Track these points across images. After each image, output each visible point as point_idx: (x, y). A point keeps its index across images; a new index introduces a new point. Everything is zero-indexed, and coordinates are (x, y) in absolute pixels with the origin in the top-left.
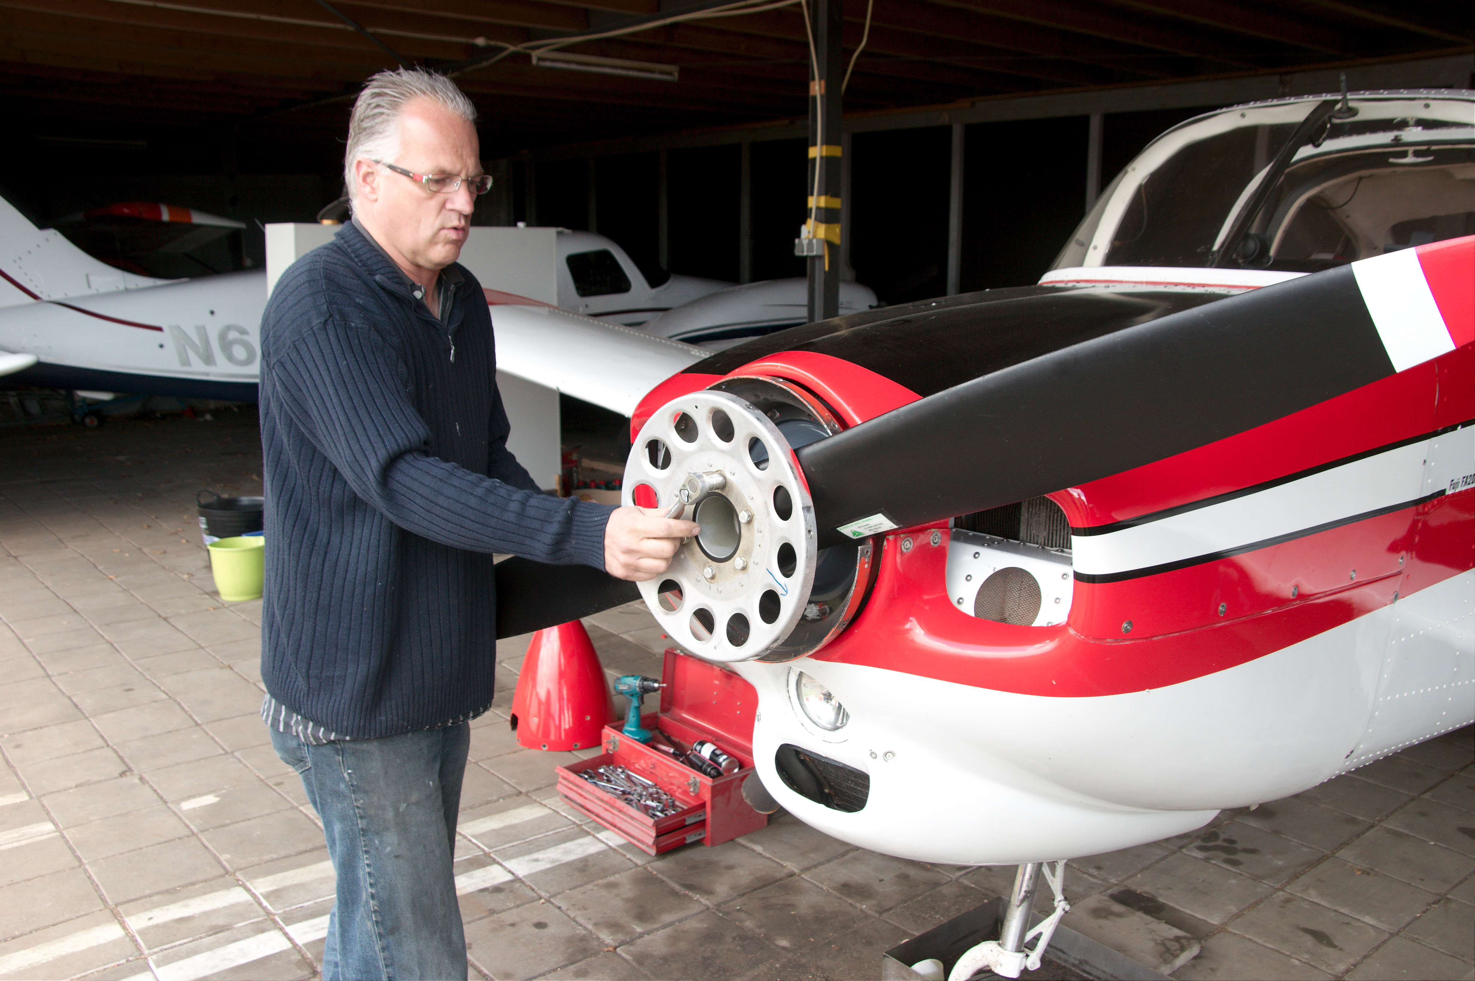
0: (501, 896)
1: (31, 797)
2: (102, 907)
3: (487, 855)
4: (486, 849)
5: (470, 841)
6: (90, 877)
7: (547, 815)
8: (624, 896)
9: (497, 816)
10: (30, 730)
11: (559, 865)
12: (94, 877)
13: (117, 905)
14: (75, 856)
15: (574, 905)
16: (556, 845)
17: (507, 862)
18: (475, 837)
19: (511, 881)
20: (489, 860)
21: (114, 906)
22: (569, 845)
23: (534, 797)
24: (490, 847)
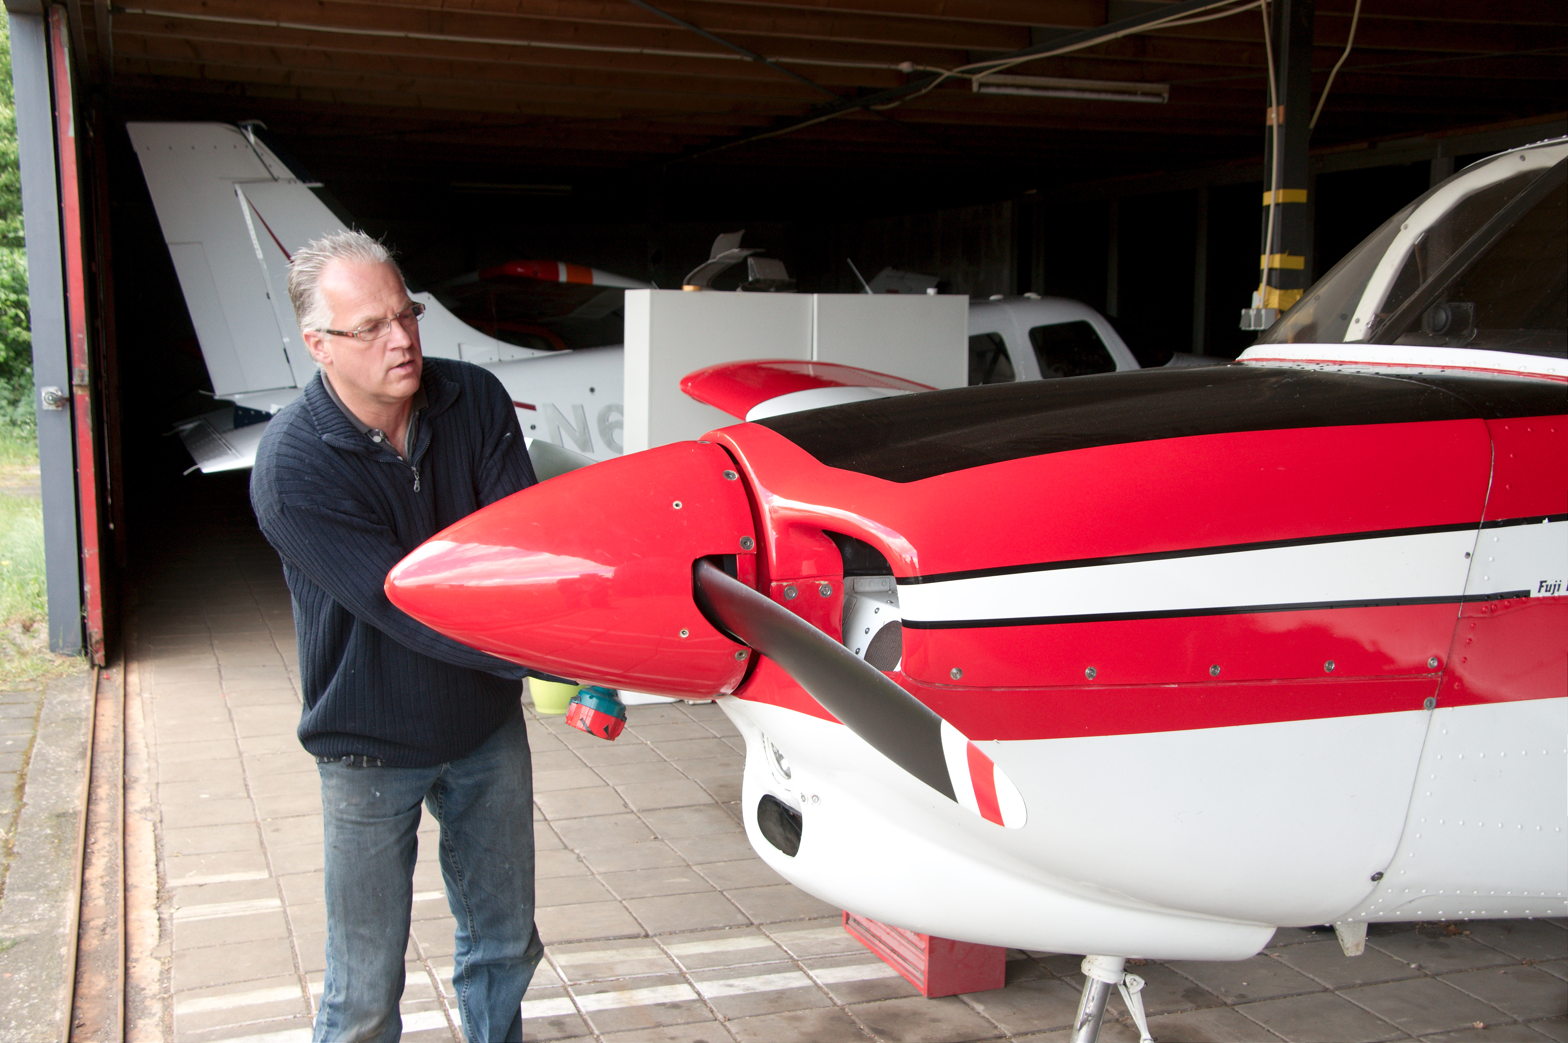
0: (676, 1012)
1: (271, 876)
2: (293, 972)
3: (682, 974)
4: (684, 969)
5: (673, 961)
6: (293, 947)
7: (767, 948)
8: (803, 1030)
9: (713, 942)
10: (292, 817)
11: (751, 994)
12: (297, 948)
13: (306, 973)
14: (288, 929)
15: (746, 1030)
16: (761, 975)
17: (699, 983)
18: (678, 957)
19: (694, 1001)
20: (682, 979)
21: (303, 973)
22: (773, 977)
23: (764, 930)
24: (688, 968)
